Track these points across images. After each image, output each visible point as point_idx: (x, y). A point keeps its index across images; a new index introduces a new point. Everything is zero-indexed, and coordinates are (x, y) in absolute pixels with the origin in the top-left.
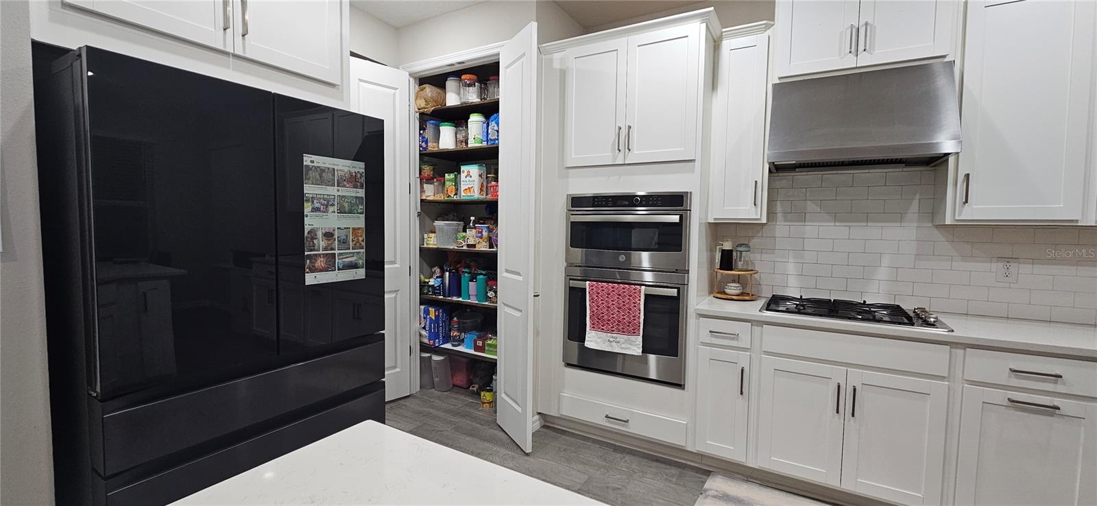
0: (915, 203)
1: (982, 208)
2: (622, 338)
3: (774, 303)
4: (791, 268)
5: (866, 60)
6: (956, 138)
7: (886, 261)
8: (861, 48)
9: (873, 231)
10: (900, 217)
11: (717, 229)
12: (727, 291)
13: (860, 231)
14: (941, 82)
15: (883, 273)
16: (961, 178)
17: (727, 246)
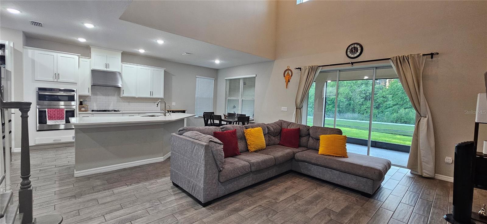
0: (116, 93)
1: (125, 95)
2: (59, 121)
3: (93, 111)
4: (95, 105)
5: (108, 70)
6: (121, 85)
7: (112, 103)
8: (107, 67)
9: (110, 98)
10: (114, 95)
11: (80, 97)
12: (82, 110)
13: (107, 98)
14: (118, 76)
15: (112, 105)
16: (123, 90)
17: (81, 100)
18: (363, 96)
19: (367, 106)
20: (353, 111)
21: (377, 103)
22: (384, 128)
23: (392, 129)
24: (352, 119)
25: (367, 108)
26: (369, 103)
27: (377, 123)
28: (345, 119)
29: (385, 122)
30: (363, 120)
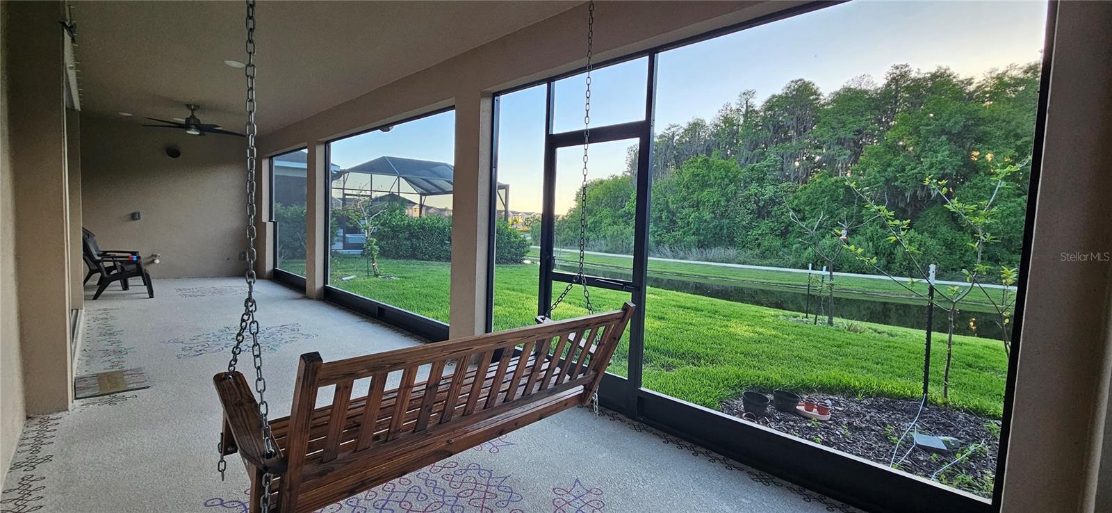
18: (751, 208)
19: (759, 232)
20: (731, 242)
21: (783, 224)
22: (777, 281)
23: (794, 283)
24: (722, 262)
25: (760, 235)
26: (765, 225)
27: (767, 270)
28: (708, 260)
29: (790, 268)
30: (744, 263)
